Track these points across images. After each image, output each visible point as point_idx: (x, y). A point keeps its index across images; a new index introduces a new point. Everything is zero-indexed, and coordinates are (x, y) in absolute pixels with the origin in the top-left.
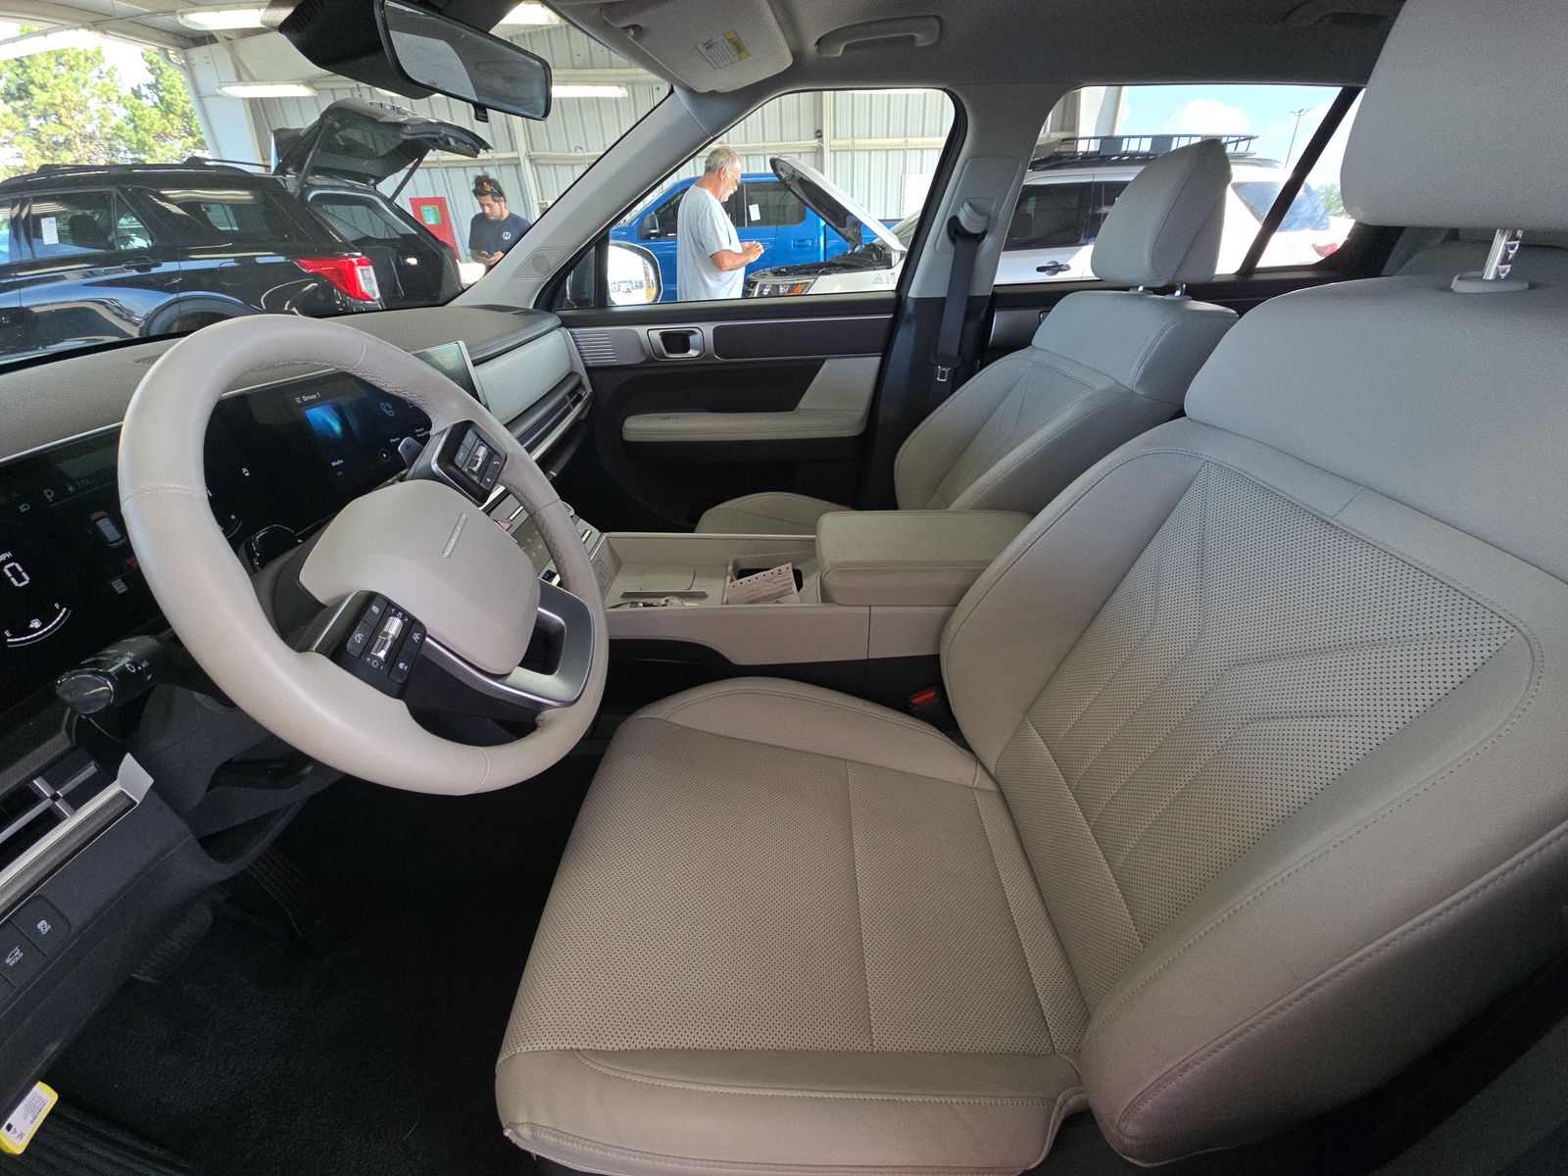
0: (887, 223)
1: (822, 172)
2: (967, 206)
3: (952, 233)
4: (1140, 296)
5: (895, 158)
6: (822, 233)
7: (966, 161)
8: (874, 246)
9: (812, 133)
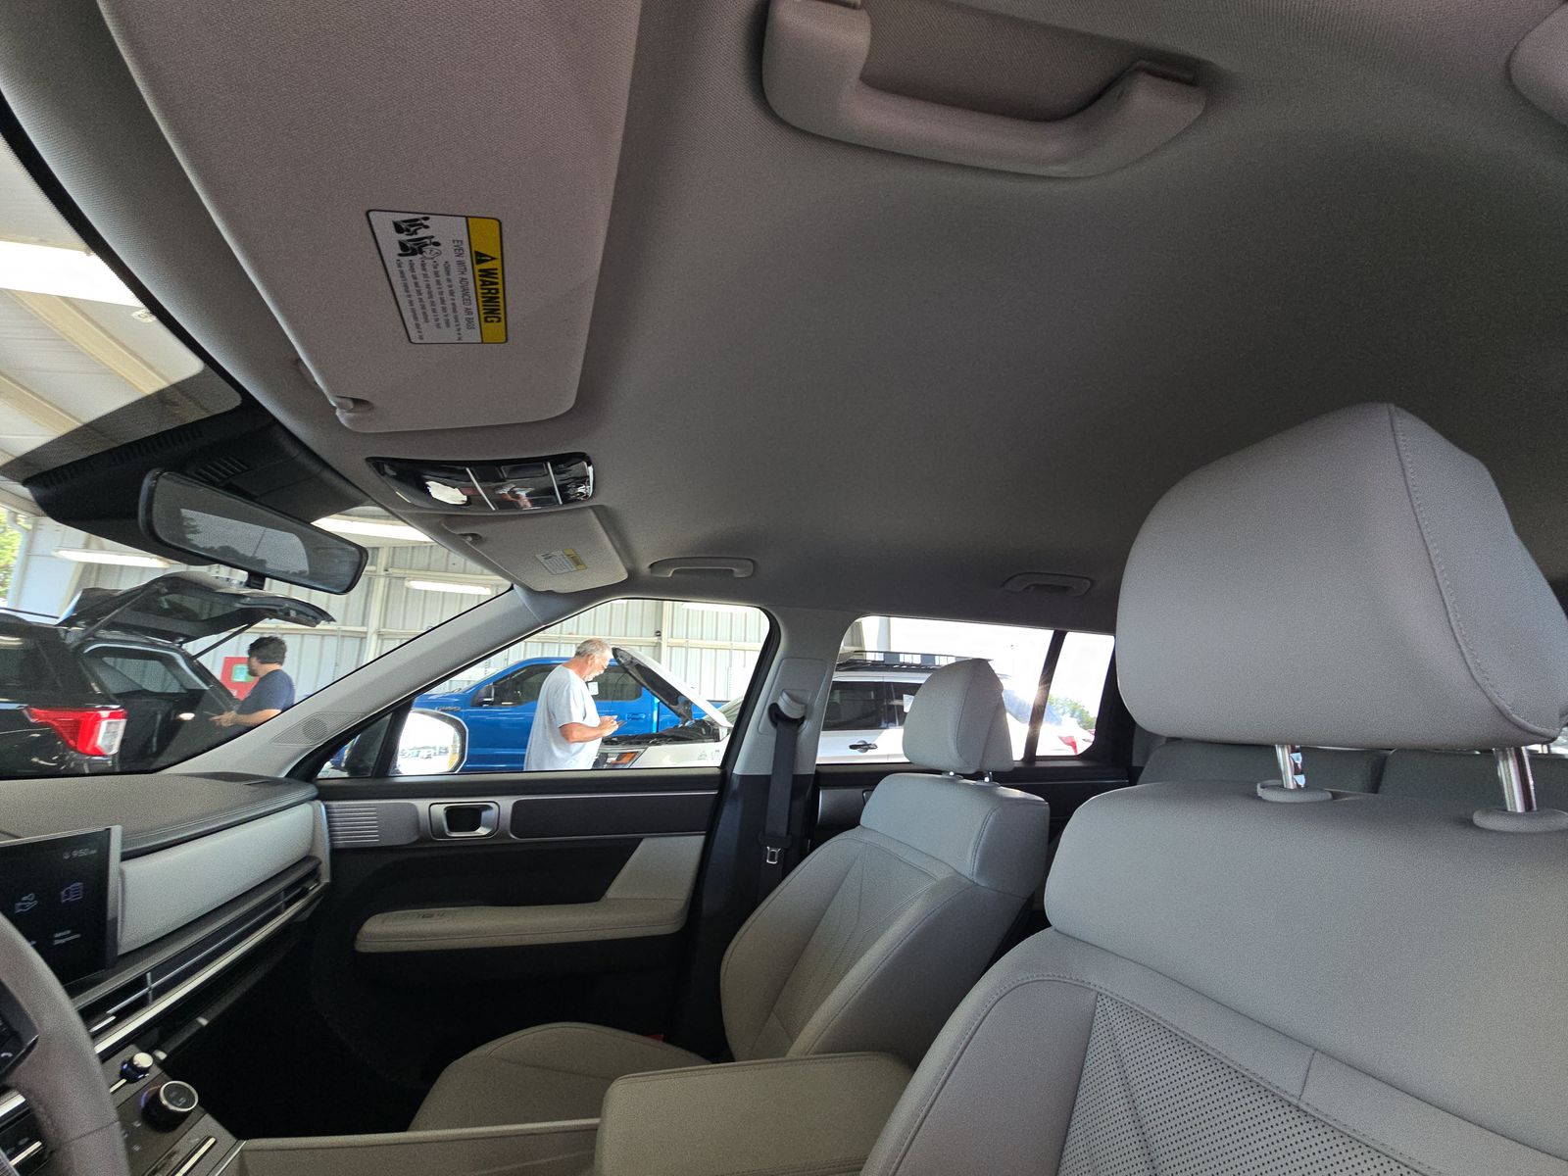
0: (716, 703)
1: (659, 662)
2: (785, 696)
3: (774, 717)
4: (952, 781)
5: (723, 655)
6: (656, 708)
7: (781, 661)
8: (704, 721)
9: (652, 631)
